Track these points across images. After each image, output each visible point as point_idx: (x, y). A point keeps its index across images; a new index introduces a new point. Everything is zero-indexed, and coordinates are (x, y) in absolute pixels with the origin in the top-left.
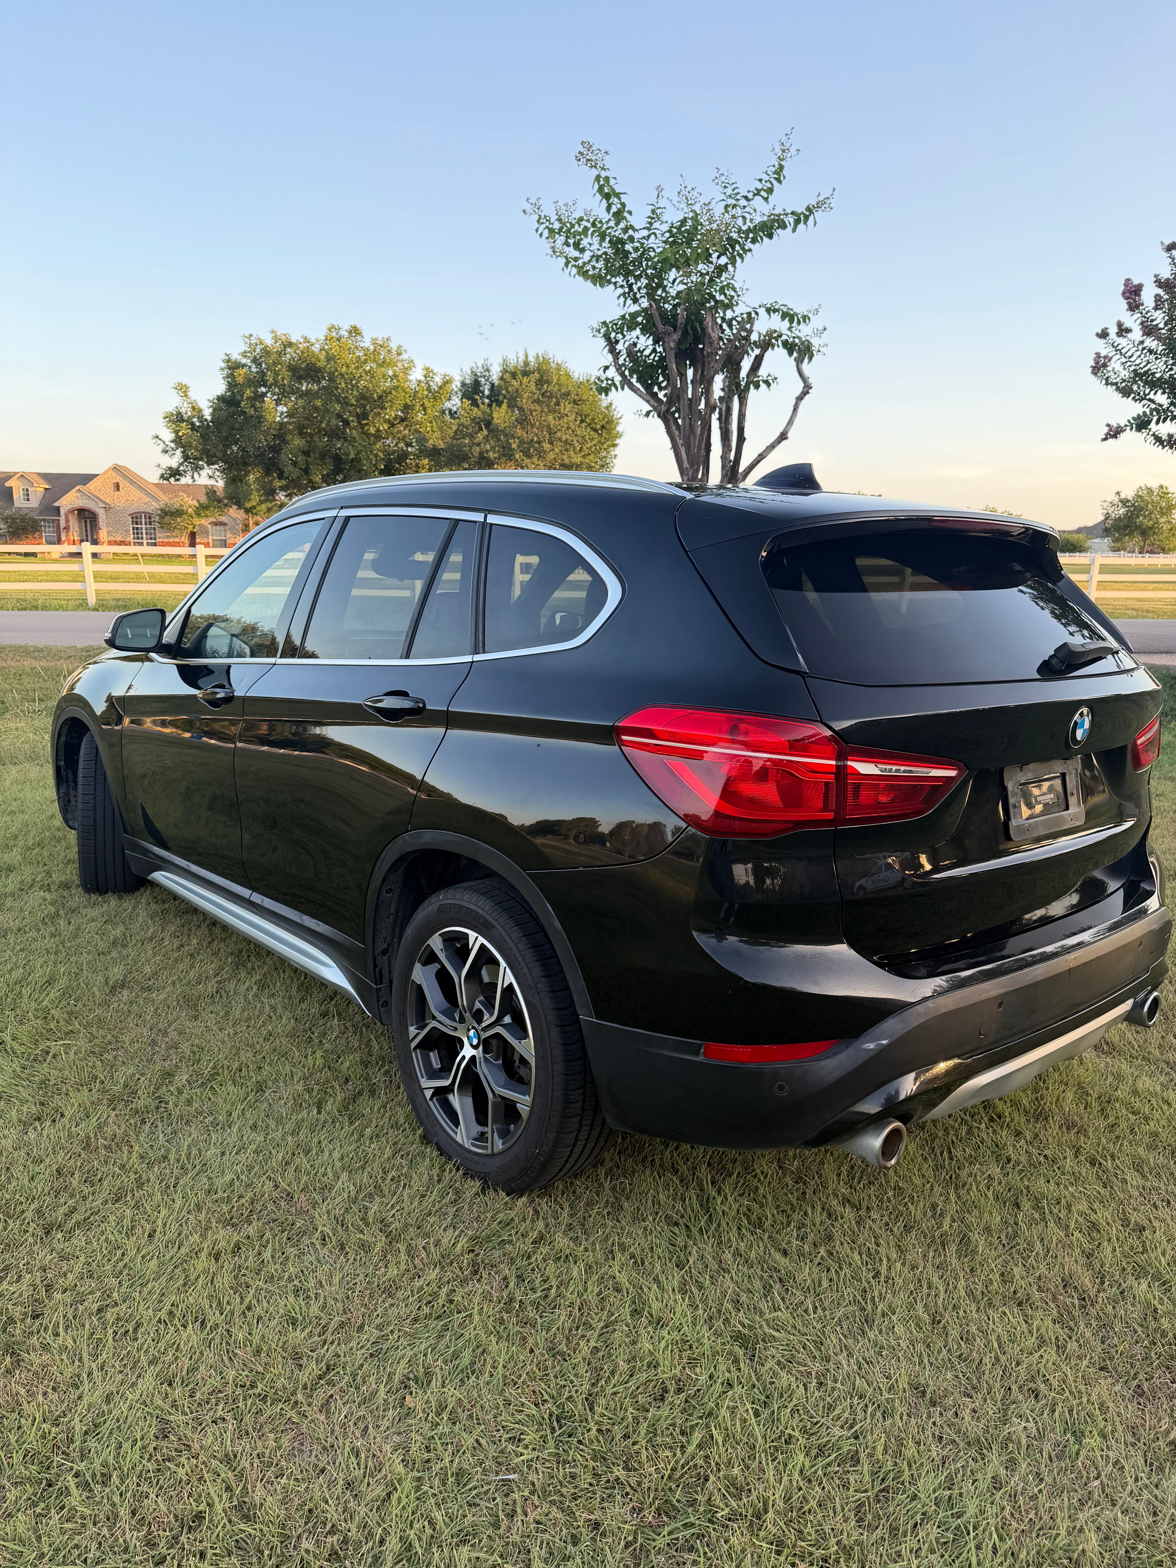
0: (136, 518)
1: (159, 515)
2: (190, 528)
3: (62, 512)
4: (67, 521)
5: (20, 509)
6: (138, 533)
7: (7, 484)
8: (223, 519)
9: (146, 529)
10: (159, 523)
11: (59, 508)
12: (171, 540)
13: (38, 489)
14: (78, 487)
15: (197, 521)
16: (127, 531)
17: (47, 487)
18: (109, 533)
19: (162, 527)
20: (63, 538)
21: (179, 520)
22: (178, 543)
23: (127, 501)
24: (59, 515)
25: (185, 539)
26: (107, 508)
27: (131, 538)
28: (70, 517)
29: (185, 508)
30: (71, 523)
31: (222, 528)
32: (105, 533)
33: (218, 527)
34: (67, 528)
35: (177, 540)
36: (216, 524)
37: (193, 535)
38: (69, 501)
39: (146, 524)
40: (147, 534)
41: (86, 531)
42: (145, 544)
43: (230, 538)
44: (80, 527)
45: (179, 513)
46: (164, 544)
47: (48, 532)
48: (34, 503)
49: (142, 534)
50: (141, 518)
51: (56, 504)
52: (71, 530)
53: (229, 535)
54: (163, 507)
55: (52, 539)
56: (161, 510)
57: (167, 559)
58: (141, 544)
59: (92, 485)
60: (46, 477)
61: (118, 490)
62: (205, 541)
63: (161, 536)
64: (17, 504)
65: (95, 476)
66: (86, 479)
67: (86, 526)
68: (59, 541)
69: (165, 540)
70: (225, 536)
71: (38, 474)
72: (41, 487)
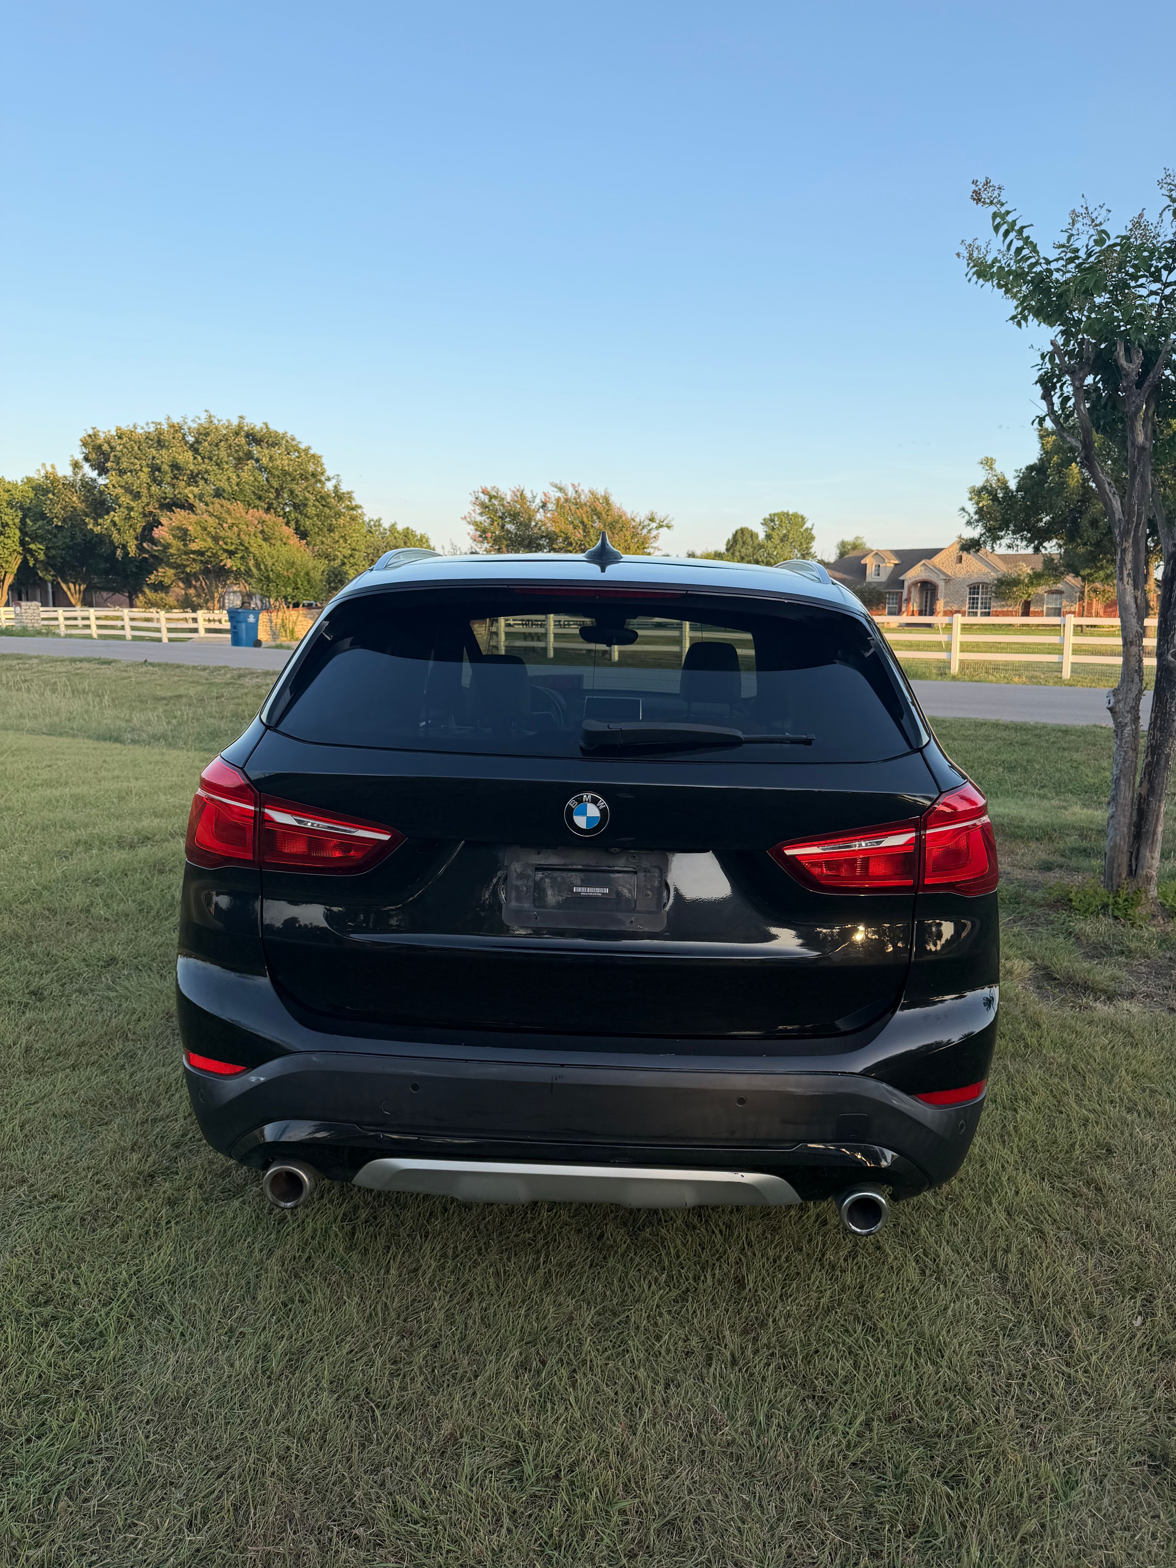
0: (974, 589)
1: (995, 585)
2: (1025, 597)
3: (906, 584)
4: (909, 592)
5: (870, 583)
6: (973, 603)
7: (863, 562)
8: (1060, 586)
9: (982, 599)
10: (995, 593)
11: (903, 581)
12: (1005, 609)
13: (888, 565)
14: (923, 562)
15: (1031, 590)
16: (963, 601)
17: (897, 562)
18: (946, 604)
19: (996, 597)
20: (904, 609)
21: (1015, 589)
22: (1012, 612)
23: (968, 572)
24: (903, 588)
25: (1019, 608)
26: (948, 580)
27: (966, 608)
28: (913, 590)
29: (1022, 578)
30: (912, 595)
31: (1058, 596)
32: (942, 604)
33: (1054, 596)
34: (908, 600)
35: (1010, 609)
36: (1051, 592)
37: (1027, 604)
38: (915, 573)
39: (982, 594)
40: (982, 603)
41: (926, 602)
42: (979, 614)
43: (1065, 607)
44: (921, 599)
45: (1016, 582)
46: (997, 614)
47: (891, 605)
48: (883, 578)
49: (977, 603)
50: (978, 588)
51: (901, 578)
52: (912, 601)
53: (1065, 603)
54: (1000, 577)
55: (893, 610)
56: (998, 580)
57: (998, 628)
58: (975, 614)
59: (937, 560)
60: (898, 553)
61: (961, 562)
62: (1039, 609)
63: (995, 606)
64: (868, 579)
65: (941, 550)
66: (931, 553)
67: (927, 598)
68: (899, 612)
69: (999, 609)
70: (1061, 604)
71: (891, 551)
72: (891, 563)
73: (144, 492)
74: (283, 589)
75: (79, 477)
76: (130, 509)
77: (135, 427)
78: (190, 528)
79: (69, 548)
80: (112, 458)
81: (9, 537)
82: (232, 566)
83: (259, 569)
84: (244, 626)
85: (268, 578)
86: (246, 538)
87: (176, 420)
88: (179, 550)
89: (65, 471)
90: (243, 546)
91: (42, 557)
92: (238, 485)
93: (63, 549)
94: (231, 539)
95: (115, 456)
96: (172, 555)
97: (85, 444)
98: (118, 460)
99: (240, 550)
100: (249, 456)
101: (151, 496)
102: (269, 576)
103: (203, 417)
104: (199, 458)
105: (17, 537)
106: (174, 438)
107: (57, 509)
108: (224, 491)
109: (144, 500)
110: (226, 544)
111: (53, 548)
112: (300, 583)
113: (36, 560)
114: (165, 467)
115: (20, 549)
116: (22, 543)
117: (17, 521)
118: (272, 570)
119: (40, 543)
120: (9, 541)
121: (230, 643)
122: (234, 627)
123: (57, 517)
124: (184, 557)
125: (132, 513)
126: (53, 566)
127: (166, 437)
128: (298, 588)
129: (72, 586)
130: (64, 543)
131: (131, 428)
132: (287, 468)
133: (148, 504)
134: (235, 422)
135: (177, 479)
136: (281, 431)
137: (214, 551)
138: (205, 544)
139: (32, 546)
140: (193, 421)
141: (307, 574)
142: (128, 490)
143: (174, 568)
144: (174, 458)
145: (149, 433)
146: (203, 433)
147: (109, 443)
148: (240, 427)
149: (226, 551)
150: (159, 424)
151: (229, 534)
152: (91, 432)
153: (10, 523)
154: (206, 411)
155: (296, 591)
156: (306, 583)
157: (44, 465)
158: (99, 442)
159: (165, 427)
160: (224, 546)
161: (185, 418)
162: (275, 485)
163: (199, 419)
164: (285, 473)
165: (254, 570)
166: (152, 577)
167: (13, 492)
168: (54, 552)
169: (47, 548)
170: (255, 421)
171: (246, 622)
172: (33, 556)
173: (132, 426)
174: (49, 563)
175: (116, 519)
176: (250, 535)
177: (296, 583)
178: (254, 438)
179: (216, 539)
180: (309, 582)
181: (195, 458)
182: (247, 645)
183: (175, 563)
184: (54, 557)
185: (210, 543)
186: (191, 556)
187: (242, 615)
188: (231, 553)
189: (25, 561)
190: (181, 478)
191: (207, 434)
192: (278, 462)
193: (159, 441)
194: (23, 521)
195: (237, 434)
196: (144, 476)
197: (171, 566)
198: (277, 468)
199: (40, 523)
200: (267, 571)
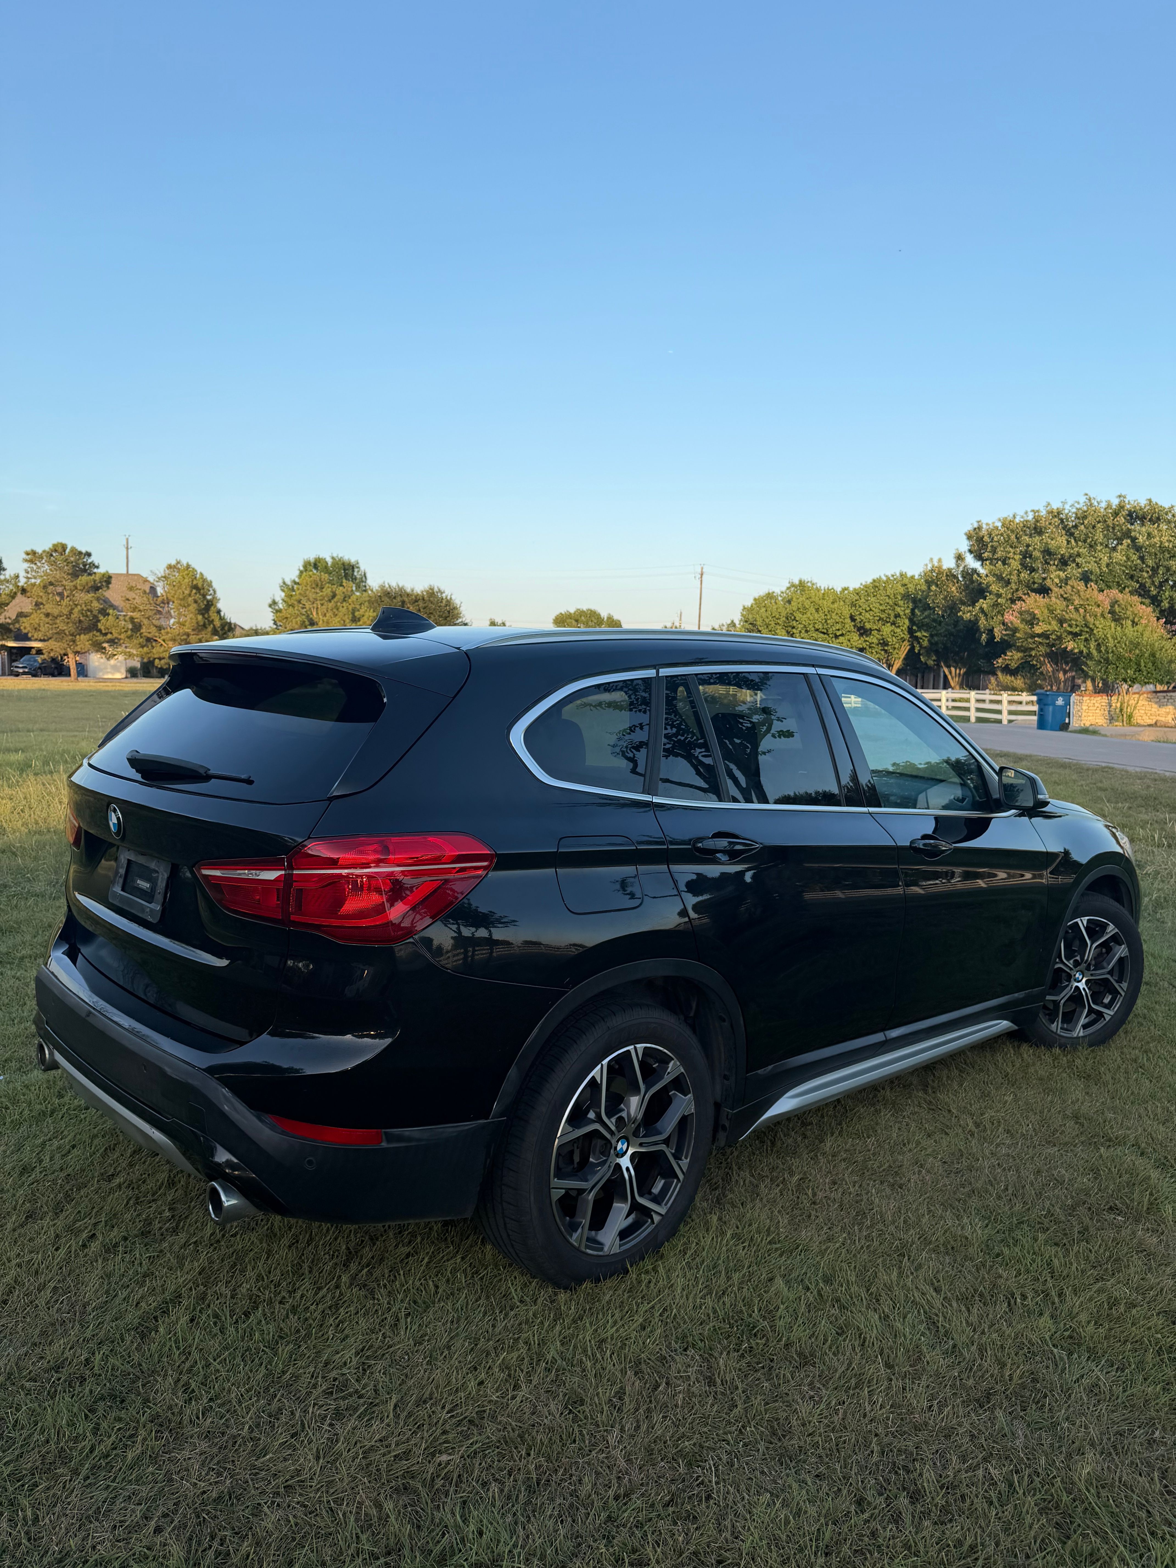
73: (1014, 578)
74: (1123, 671)
75: (961, 569)
76: (999, 596)
77: (1014, 517)
78: (1036, 612)
79: (951, 634)
80: (989, 549)
81: (899, 627)
82: (1074, 648)
83: (1100, 651)
84: (1051, 708)
85: (1107, 660)
86: (1091, 620)
87: (1056, 505)
88: (1026, 633)
89: (949, 563)
90: (1088, 627)
91: (925, 643)
92: (1108, 565)
93: (945, 636)
94: (1077, 621)
95: (992, 546)
96: (1019, 639)
97: (969, 537)
98: (994, 550)
99: (1086, 632)
100: (1127, 534)
101: (1020, 582)
102: (1108, 658)
103: (1083, 499)
104: (1073, 541)
105: (906, 626)
106: (1050, 524)
107: (940, 599)
108: (1091, 573)
109: (1014, 586)
110: (1070, 626)
111: (936, 635)
112: (1143, 664)
113: (921, 646)
114: (1037, 554)
115: (907, 637)
116: (911, 631)
117: (908, 611)
118: (1113, 652)
119: (925, 631)
120: (898, 630)
121: (1036, 726)
122: (1041, 710)
123: (938, 607)
124: (1029, 640)
125: (999, 600)
126: (937, 652)
127: (1043, 523)
128: (1140, 671)
129: (953, 669)
130: (947, 630)
131: (1011, 518)
132: (1167, 544)
133: (1017, 590)
134: (1115, 502)
135: (1049, 563)
136: (1166, 505)
137: (1059, 634)
138: (1049, 627)
139: (918, 634)
140: (1072, 506)
141: (1153, 655)
142: (1000, 578)
143: (1022, 651)
144: (1046, 543)
145: (1027, 521)
146: (1082, 516)
147: (990, 535)
148: (1121, 507)
149: (1070, 633)
150: (1038, 511)
151: (1075, 615)
152: (976, 525)
153: (902, 613)
154: (1086, 494)
155: (1137, 673)
156: (1150, 664)
157: (931, 559)
158: (981, 534)
159: (1043, 513)
160: (1068, 629)
161: (1064, 503)
162: (1150, 563)
163: (1078, 503)
164: (1163, 550)
165: (1095, 653)
166: (1000, 660)
167: (909, 586)
168: (936, 639)
169: (932, 636)
170: (1138, 498)
171: (1054, 704)
172: (919, 643)
173: (1011, 516)
174: (932, 648)
175: (985, 606)
176: (1096, 616)
177: (1138, 664)
178: (1135, 516)
179: (1061, 622)
180: (1154, 664)
181: (1068, 542)
182: (1052, 729)
183: (1022, 646)
184: (936, 643)
185: (1055, 625)
186: (1036, 639)
187: (1050, 698)
188: (1075, 635)
189: (912, 648)
190: (1052, 563)
191: (1085, 517)
192: (1157, 540)
193: (1037, 529)
194: (913, 611)
195: (1116, 514)
196: (1015, 564)
197: (1019, 649)
198: (1154, 546)
199: (926, 613)
200: (1108, 653)
